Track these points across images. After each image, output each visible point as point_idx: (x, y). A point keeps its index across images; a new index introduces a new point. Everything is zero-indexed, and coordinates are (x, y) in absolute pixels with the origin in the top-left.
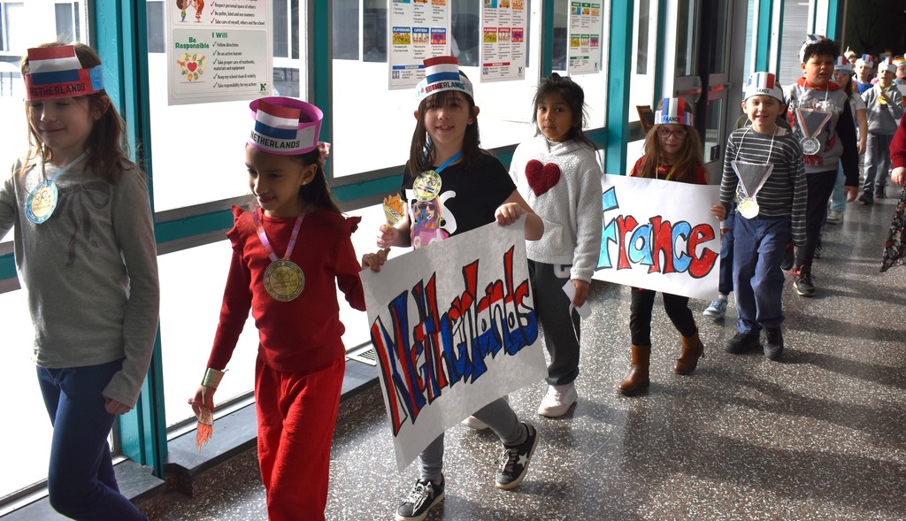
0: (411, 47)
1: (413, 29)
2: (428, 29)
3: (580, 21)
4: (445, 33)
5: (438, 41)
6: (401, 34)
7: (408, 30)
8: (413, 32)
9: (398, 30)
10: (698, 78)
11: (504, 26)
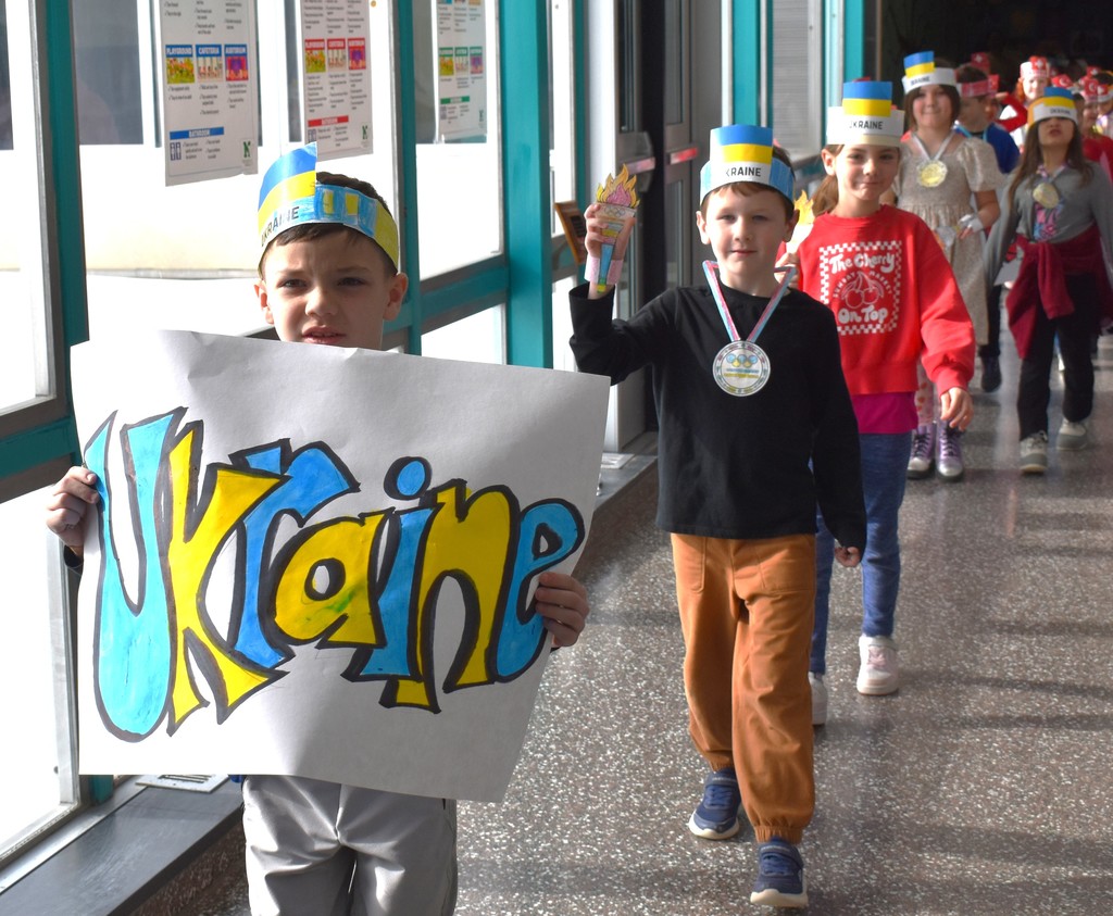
0: (195, 88)
1: (198, 47)
2: (219, 46)
3: (452, 18)
4: (245, 55)
5: (237, 73)
6: (179, 60)
7: (188, 51)
8: (198, 55)
9: (174, 51)
10: (645, 135)
11: (336, 34)
